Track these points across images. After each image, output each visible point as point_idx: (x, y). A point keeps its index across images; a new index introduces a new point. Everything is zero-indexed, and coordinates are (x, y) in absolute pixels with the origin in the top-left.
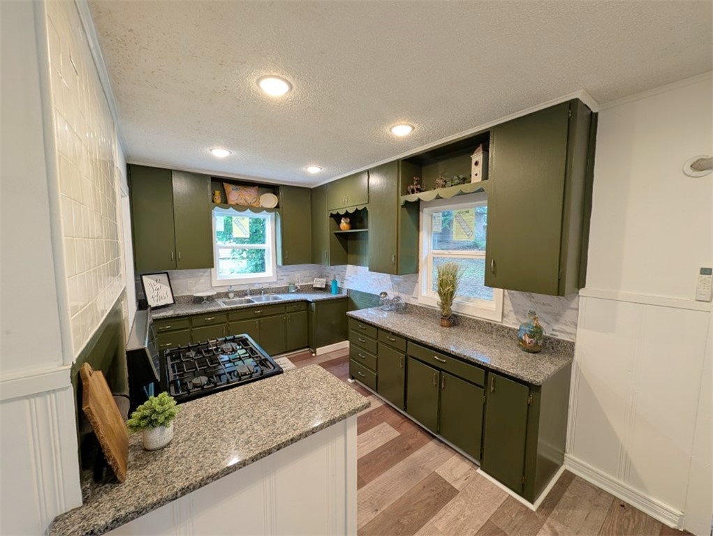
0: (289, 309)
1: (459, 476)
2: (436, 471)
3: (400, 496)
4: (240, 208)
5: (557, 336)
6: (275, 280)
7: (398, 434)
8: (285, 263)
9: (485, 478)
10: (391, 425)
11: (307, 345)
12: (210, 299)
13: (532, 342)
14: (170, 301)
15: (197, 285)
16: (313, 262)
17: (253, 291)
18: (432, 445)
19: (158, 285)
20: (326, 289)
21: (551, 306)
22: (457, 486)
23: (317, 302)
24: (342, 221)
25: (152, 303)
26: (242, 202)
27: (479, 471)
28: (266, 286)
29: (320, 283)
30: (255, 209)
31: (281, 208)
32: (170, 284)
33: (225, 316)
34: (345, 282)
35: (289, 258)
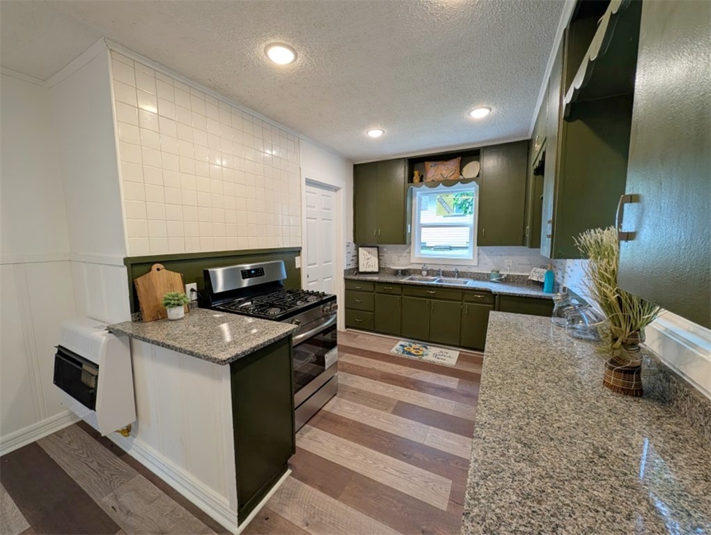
0: (467, 297)
4: (434, 184)
6: (475, 264)
7: (442, 506)
12: (405, 273)
14: (377, 270)
15: (397, 260)
16: (523, 244)
19: (369, 256)
20: (541, 284)
23: (502, 296)
25: (361, 270)
26: (438, 177)
28: (461, 269)
29: (537, 274)
30: (449, 183)
31: (481, 176)
32: (379, 256)
33: (400, 289)
34: (566, 276)
35: (486, 237)
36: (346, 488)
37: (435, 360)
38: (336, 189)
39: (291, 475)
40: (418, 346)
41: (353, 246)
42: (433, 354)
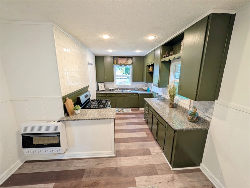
0: (132, 95)
1: (155, 152)
2: (150, 148)
3: (135, 148)
4: (121, 65)
5: (206, 118)
6: (131, 86)
7: (146, 136)
8: (133, 81)
9: (163, 156)
10: (146, 134)
11: (137, 107)
12: (113, 90)
13: (190, 117)
14: (104, 90)
15: (110, 86)
16: (143, 81)
17: (125, 89)
18: (154, 142)
19: (102, 85)
20: (146, 90)
21: (205, 105)
22: (152, 154)
23: (141, 94)
24: (150, 68)
25: (100, 90)
26: (122, 63)
27: (163, 154)
28: (128, 88)
29: (145, 88)
30: (125, 65)
31: (133, 63)
32: (104, 85)
33: (115, 95)
34: (152, 88)
35: (135, 79)
36: (129, 140)
37: (126, 112)
38: (92, 64)
39: (116, 143)
40: (120, 110)
41: (96, 82)
42: (125, 110)
